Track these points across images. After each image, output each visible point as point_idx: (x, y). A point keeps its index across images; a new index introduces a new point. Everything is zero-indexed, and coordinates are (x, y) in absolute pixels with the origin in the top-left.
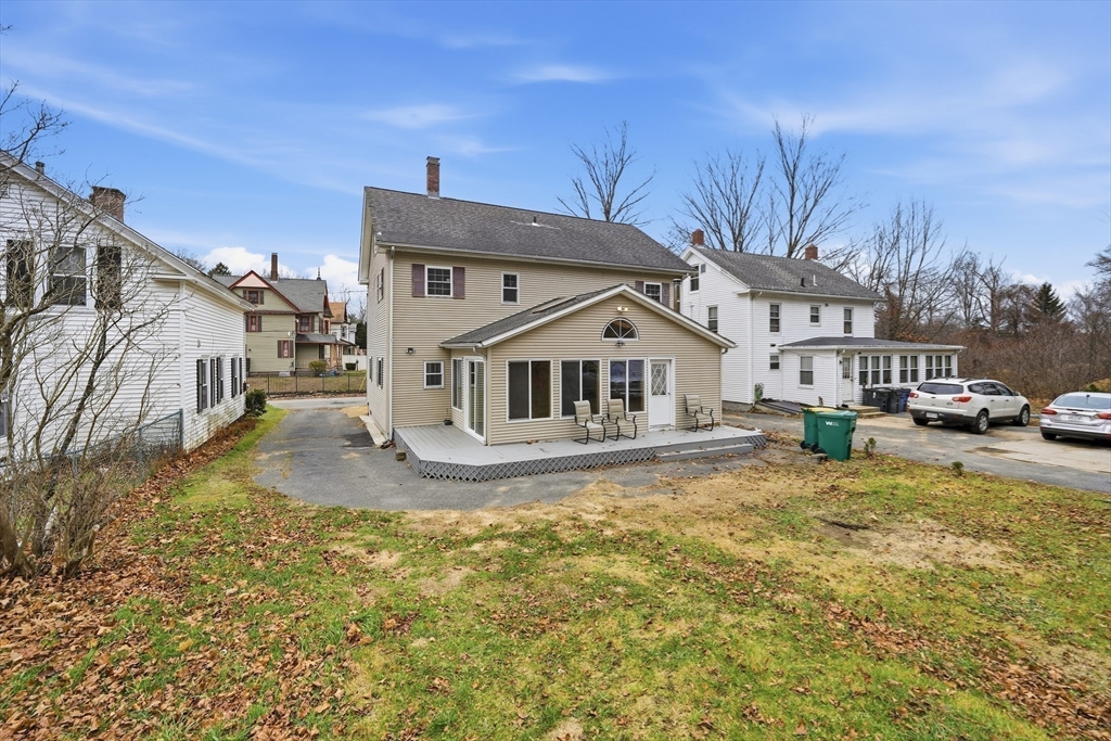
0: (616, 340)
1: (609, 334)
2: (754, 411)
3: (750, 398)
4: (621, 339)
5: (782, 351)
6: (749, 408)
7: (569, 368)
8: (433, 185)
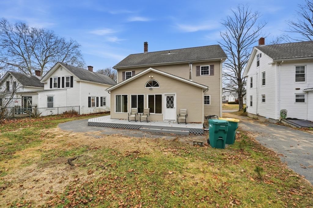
0: (150, 87)
1: (148, 86)
2: (279, 123)
3: (277, 116)
4: (152, 87)
5: (307, 92)
6: (275, 122)
7: (134, 97)
8: (146, 49)
